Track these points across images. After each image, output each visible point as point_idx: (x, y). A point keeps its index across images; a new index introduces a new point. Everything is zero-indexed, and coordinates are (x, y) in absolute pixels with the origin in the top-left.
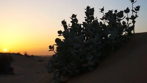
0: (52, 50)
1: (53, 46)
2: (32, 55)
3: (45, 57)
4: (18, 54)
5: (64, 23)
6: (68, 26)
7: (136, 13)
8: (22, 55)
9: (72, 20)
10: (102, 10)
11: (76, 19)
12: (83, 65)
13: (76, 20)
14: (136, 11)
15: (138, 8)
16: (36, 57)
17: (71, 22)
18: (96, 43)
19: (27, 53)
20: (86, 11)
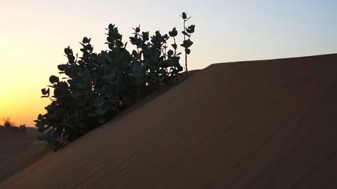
0: (47, 95)
1: (49, 90)
6: (75, 56)
7: (189, 36)
9: (82, 47)
10: (138, 30)
11: (90, 45)
12: (89, 115)
13: (90, 48)
14: (189, 34)
15: (191, 29)
17: (81, 50)
18: (112, 83)
20: (107, 32)
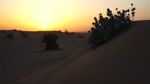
0: (90, 33)
1: (90, 31)
2: (72, 33)
3: (85, 33)
4: (59, 32)
5: (95, 18)
8: (62, 32)
9: (99, 17)
10: (117, 9)
11: (102, 16)
14: (133, 11)
15: (134, 9)
16: (76, 33)
18: (109, 30)
19: (67, 31)
20: (107, 11)
